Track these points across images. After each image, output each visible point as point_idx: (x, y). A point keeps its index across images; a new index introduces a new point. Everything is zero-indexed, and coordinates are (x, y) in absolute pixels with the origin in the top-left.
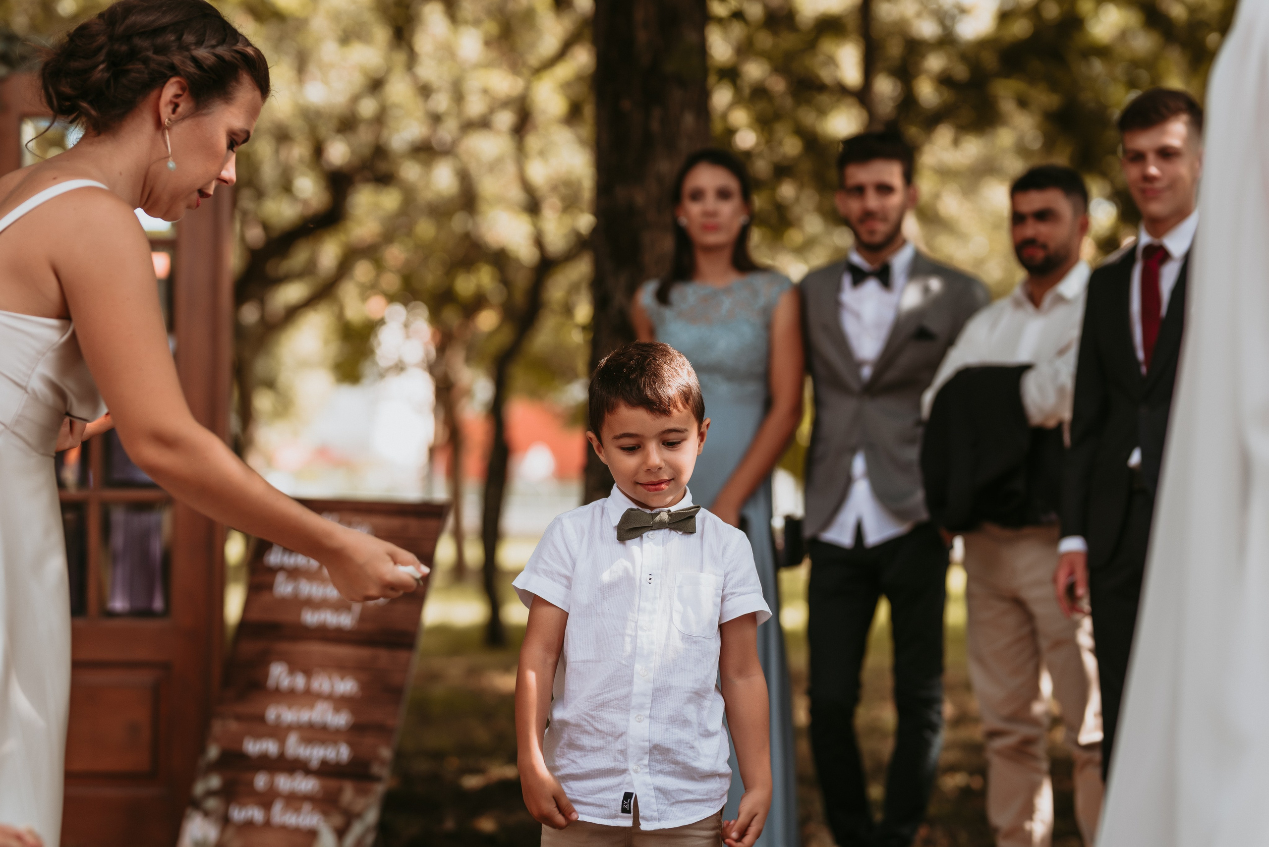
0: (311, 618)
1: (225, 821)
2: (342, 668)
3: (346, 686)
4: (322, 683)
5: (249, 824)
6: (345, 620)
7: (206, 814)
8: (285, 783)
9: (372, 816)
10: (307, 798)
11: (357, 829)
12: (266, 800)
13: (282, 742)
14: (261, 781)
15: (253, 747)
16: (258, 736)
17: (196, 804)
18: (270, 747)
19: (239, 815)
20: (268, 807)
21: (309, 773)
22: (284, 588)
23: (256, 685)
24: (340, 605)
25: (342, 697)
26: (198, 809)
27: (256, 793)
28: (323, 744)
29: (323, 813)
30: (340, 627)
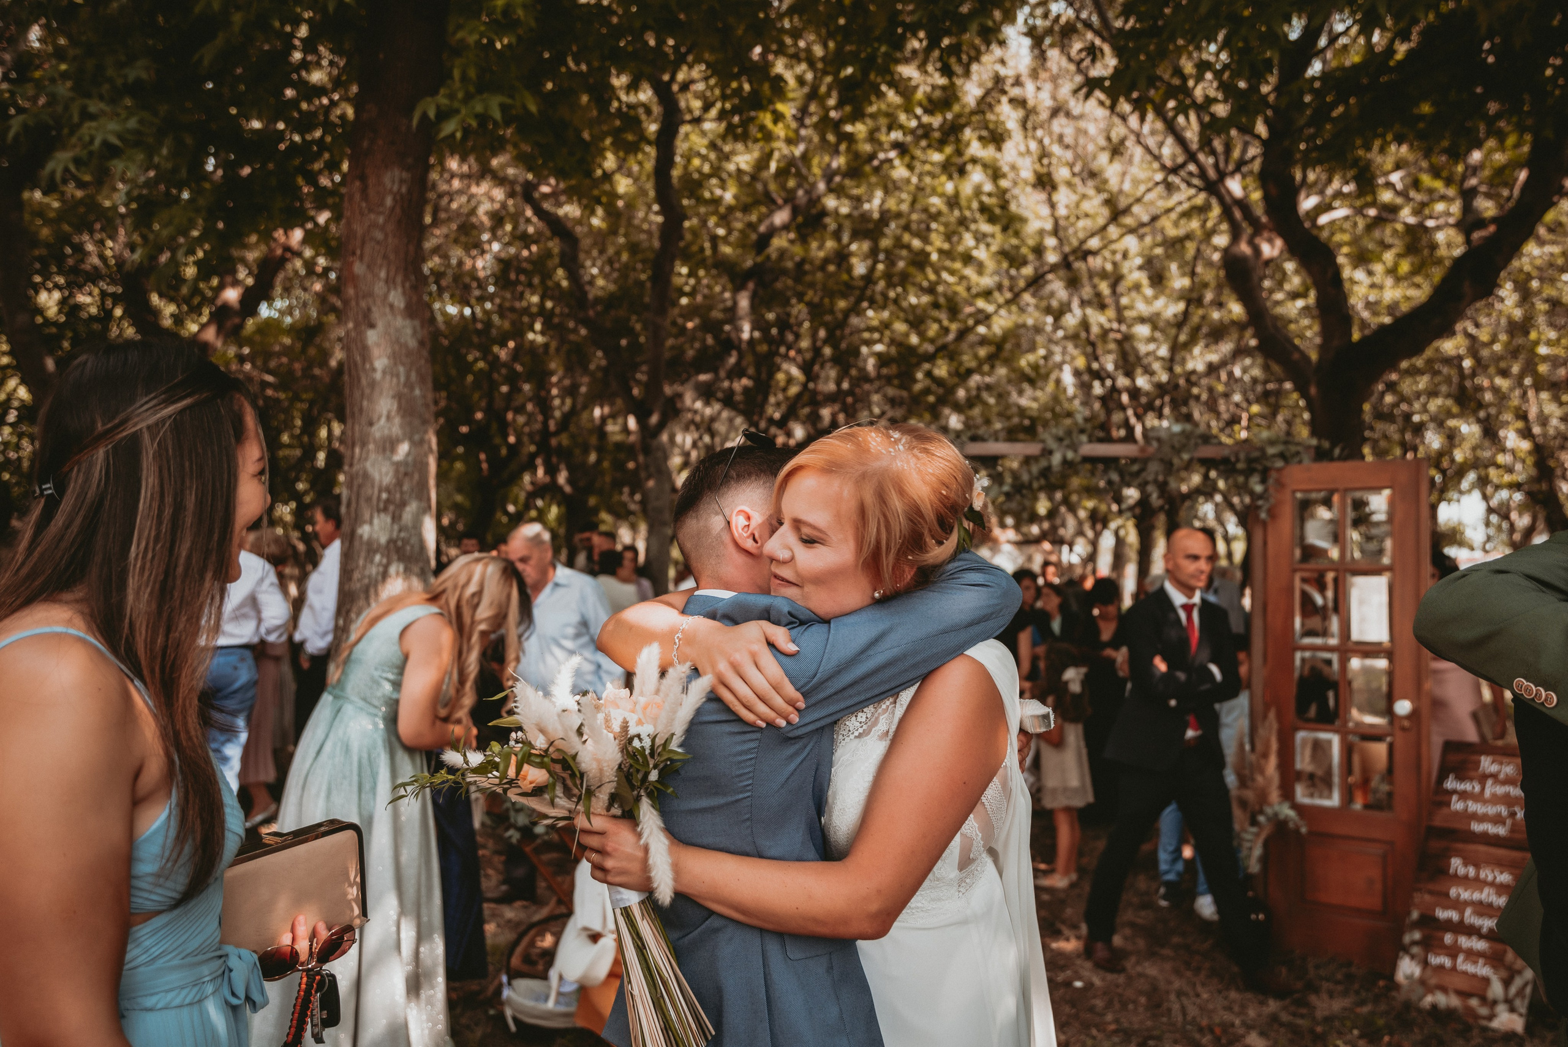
0: (1477, 827)
1: (1425, 964)
2: (1501, 864)
3: (1504, 878)
4: (1487, 874)
5: (1441, 967)
6: (1502, 831)
7: (1413, 957)
8: (1464, 942)
10: (1480, 954)
11: (1518, 982)
12: (1453, 952)
13: (1462, 913)
14: (1448, 938)
15: (1442, 914)
16: (1446, 908)
17: (1406, 950)
18: (1454, 915)
19: (1435, 960)
20: (1454, 957)
21: (1481, 936)
22: (1457, 805)
23: (1442, 872)
24: (1498, 820)
25: (1502, 885)
26: (1407, 952)
27: (1445, 947)
28: (1490, 917)
29: (1493, 967)
30: (1497, 835)
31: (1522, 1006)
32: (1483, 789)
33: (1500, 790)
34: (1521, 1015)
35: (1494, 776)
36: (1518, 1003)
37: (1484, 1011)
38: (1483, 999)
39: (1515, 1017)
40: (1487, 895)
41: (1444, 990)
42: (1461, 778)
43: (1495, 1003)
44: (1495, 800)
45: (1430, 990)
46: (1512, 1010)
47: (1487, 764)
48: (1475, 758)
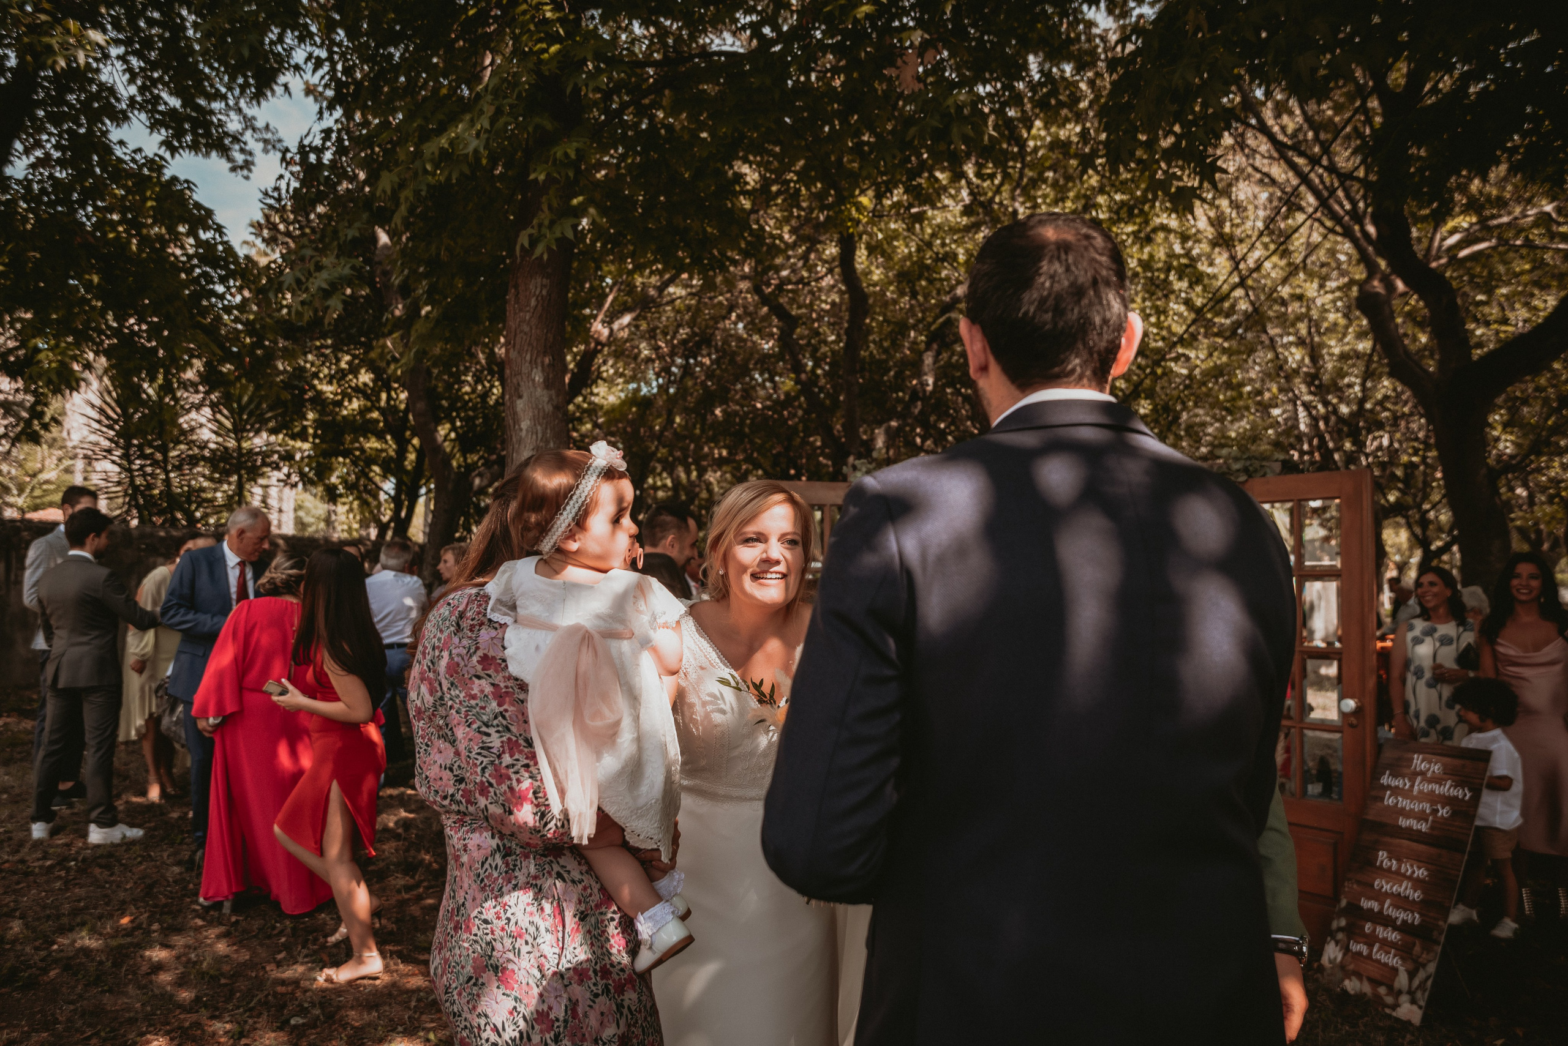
0: (1403, 822)
1: (1347, 950)
2: (1419, 860)
3: (1421, 873)
4: (1407, 868)
5: (1360, 953)
6: (1423, 827)
7: (1337, 943)
8: (1381, 932)
9: (1431, 968)
10: (1393, 945)
11: (1421, 975)
13: (1382, 904)
14: (1368, 927)
15: (1366, 904)
16: (1369, 898)
17: (1332, 935)
18: (1375, 905)
19: (1355, 947)
20: (1371, 946)
21: (1395, 928)
22: (1389, 801)
23: (1369, 864)
24: (1421, 817)
25: (1418, 880)
26: (1333, 938)
27: (1365, 935)
28: (1405, 910)
29: (1402, 958)
30: (1419, 831)
31: (1422, 998)
32: (1412, 786)
33: (1427, 787)
34: (1420, 1007)
35: (1422, 773)
36: (1419, 994)
37: (1389, 1000)
38: (1390, 988)
39: (1415, 1008)
40: (1404, 888)
41: (1359, 976)
42: (1395, 775)
43: (1400, 992)
44: (1423, 797)
45: (1348, 975)
46: (1413, 1002)
47: (1419, 762)
48: (1409, 755)
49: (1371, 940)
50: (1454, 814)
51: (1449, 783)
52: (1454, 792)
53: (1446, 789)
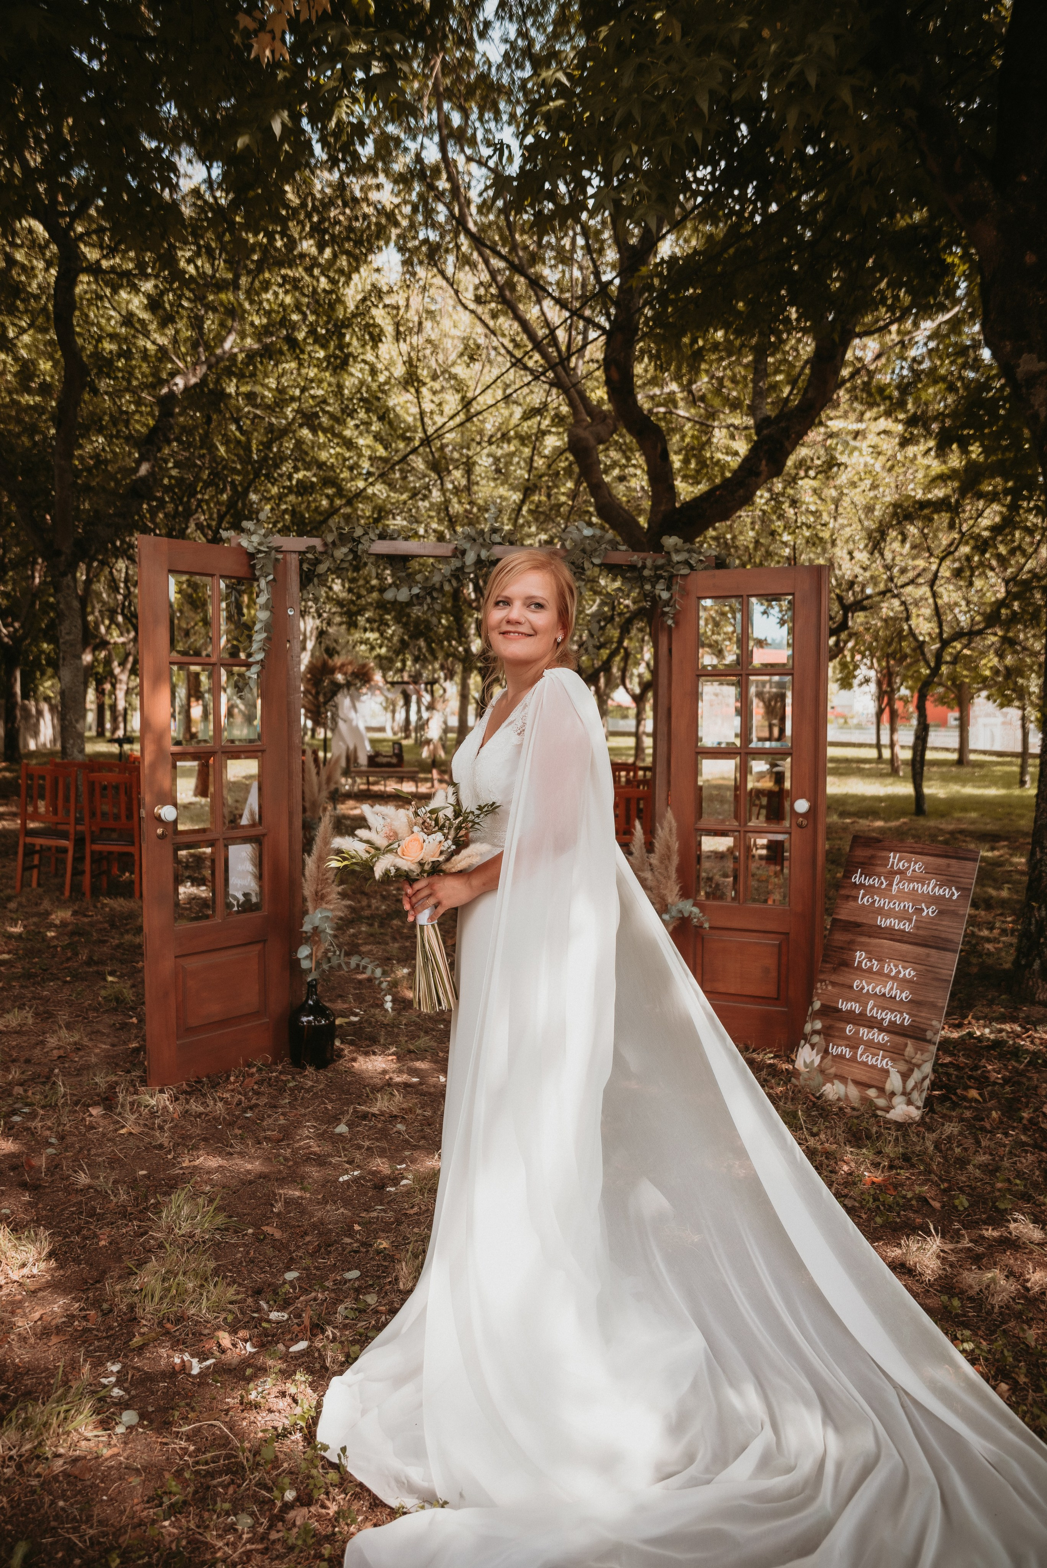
0: (883, 922)
1: (825, 1052)
2: (904, 959)
3: (908, 973)
4: (890, 968)
5: (841, 1057)
6: (907, 927)
7: (813, 1046)
8: (865, 1033)
9: (927, 1068)
10: (882, 1046)
11: (916, 1075)
13: (865, 1005)
14: (849, 1029)
15: (844, 1006)
16: (849, 999)
17: (806, 1038)
18: (857, 1008)
19: (834, 1050)
20: (854, 1048)
21: (881, 1029)
22: (864, 900)
23: (846, 964)
24: (903, 916)
25: (904, 980)
26: (807, 1041)
27: (848, 1038)
28: (892, 1011)
29: (892, 1060)
30: (903, 931)
31: (919, 1099)
32: (890, 885)
33: (907, 887)
34: (918, 1108)
35: (901, 872)
36: (915, 1095)
38: (881, 1090)
39: (912, 1108)
40: (889, 988)
41: (843, 1079)
42: (868, 874)
43: (893, 1094)
44: (902, 896)
45: (829, 1079)
46: (909, 1102)
47: (896, 861)
48: (884, 854)
49: (854, 1043)
50: (941, 913)
51: (933, 882)
52: (939, 892)
53: (931, 888)
